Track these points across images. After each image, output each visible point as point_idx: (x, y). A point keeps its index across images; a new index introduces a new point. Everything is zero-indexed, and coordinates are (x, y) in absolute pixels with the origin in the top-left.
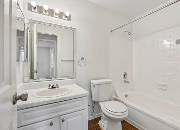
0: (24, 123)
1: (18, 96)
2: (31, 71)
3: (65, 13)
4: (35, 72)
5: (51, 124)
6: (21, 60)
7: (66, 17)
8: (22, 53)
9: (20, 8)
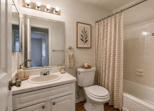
0: (19, 106)
1: (13, 82)
2: (25, 60)
3: (55, 9)
4: (28, 60)
5: (43, 107)
6: (16, 51)
7: (56, 12)
8: (17, 44)
9: (14, 5)
